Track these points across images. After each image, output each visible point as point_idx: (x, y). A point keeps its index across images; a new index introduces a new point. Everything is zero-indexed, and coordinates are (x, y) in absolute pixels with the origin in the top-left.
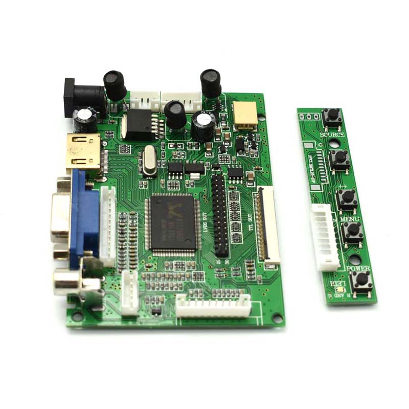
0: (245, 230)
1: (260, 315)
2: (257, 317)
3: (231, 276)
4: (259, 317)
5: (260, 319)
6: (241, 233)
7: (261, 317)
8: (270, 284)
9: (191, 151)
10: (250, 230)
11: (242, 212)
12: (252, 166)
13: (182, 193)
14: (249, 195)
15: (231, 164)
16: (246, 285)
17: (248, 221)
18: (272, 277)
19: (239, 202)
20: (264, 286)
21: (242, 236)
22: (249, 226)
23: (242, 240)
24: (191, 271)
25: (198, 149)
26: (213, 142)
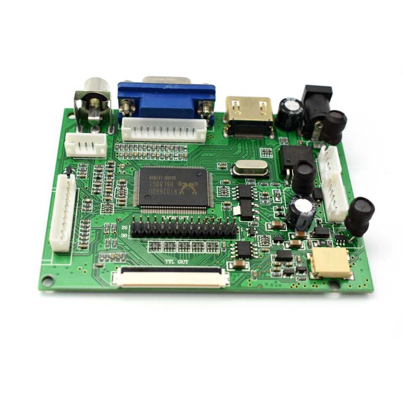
0: (166, 256)
1: (53, 263)
2: (52, 260)
3: (106, 238)
4: (52, 262)
5: (49, 262)
6: (161, 251)
7: (51, 264)
8: (92, 276)
9: (272, 210)
10: (167, 260)
11: (191, 254)
12: (258, 270)
13: (214, 199)
14: (215, 263)
15: (258, 248)
16: (93, 253)
17: (179, 259)
18: (101, 279)
19: (205, 252)
20: (91, 270)
21: (157, 252)
22: (172, 260)
23: (153, 252)
24: (115, 203)
25: (276, 217)
26: (288, 231)
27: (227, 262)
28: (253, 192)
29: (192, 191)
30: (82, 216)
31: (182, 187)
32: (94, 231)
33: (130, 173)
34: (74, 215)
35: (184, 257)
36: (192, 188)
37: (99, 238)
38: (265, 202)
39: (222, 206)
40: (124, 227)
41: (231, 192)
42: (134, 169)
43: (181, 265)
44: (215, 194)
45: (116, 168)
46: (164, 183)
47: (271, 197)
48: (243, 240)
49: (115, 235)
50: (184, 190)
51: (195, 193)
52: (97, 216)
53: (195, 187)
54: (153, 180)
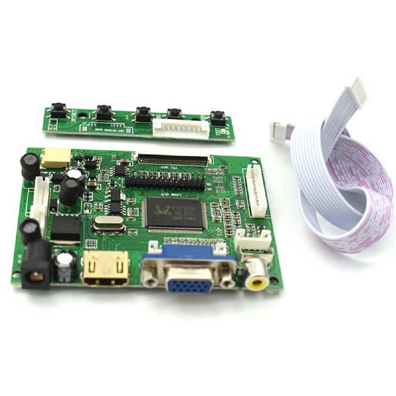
3: (222, 183)
9: (94, 198)
12: (110, 161)
27: (133, 166)
28: (109, 211)
29: (159, 208)
30: (242, 198)
31: (168, 211)
32: (231, 188)
33: (212, 228)
34: (248, 198)
35: (164, 170)
36: (159, 210)
37: (227, 184)
38: (98, 204)
39: (135, 201)
40: (210, 189)
41: (127, 212)
42: (209, 231)
43: (166, 166)
44: (140, 211)
45: (224, 231)
46: (183, 214)
47: (93, 207)
48: (120, 178)
49: (216, 184)
50: (166, 209)
51: (158, 207)
52: (231, 197)
53: (158, 211)
54: (193, 217)
